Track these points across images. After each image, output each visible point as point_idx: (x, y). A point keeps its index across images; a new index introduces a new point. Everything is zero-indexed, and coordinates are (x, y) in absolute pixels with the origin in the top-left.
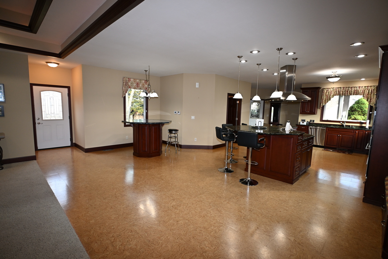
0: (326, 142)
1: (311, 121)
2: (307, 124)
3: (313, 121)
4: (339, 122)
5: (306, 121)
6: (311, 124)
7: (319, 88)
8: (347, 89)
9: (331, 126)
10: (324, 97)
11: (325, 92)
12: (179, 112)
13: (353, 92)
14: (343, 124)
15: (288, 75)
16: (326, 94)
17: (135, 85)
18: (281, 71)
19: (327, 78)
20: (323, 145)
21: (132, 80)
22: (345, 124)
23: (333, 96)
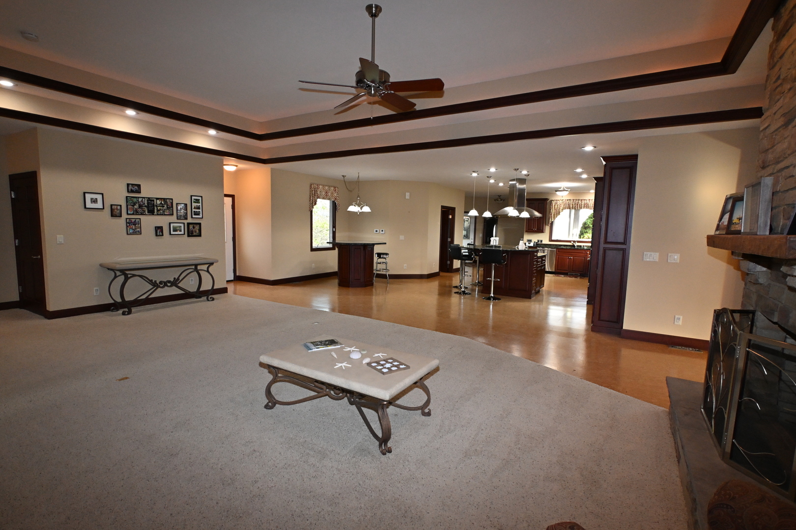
0: (557, 266)
1: (538, 241)
2: (534, 245)
3: (541, 241)
4: (570, 241)
5: (533, 241)
6: (539, 245)
7: (546, 199)
8: (577, 201)
9: (562, 247)
10: (553, 211)
11: (554, 204)
12: (382, 231)
13: (583, 206)
14: (574, 243)
15: (519, 186)
16: (555, 208)
17: (324, 193)
18: (510, 183)
19: (556, 191)
20: (554, 271)
21: (321, 187)
22: (576, 244)
23: (563, 209)
